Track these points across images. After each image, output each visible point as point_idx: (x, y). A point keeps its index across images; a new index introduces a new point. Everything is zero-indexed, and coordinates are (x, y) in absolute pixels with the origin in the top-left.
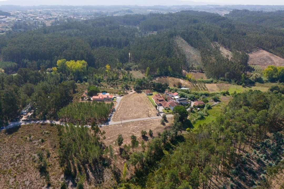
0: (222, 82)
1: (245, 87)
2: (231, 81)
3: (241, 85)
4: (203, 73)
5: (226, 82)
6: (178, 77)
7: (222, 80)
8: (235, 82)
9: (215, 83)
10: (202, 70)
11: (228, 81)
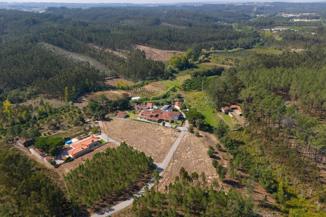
0: (151, 82)
1: (173, 80)
2: (157, 78)
3: (168, 79)
4: (119, 78)
5: (154, 80)
6: (105, 90)
7: (149, 80)
8: (162, 78)
9: (147, 84)
10: (116, 75)
11: (155, 79)
